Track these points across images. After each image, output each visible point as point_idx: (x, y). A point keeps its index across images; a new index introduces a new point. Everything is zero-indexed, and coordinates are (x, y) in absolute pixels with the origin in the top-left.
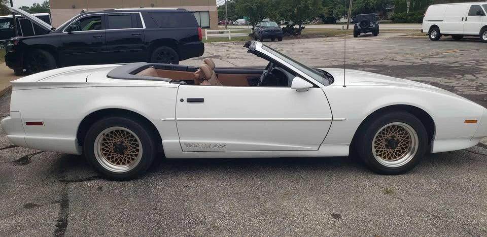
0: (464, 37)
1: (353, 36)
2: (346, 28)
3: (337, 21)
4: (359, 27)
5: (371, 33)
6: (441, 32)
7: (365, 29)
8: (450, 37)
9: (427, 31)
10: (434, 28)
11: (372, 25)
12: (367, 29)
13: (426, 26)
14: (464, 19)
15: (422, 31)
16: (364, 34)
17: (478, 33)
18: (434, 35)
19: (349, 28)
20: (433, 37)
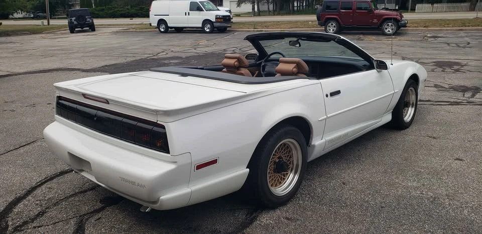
0: (184, 29)
1: (69, 31)
2: (47, 24)
3: (11, 16)
4: (75, 23)
5: (88, 28)
6: (169, 25)
7: (82, 25)
8: (173, 29)
9: (156, 25)
10: (162, 22)
11: (88, 20)
12: (84, 24)
13: (153, 20)
14: (187, 14)
15: (150, 24)
16: (80, 29)
17: (200, 25)
18: (163, 28)
19: (51, 24)
20: (162, 30)
